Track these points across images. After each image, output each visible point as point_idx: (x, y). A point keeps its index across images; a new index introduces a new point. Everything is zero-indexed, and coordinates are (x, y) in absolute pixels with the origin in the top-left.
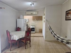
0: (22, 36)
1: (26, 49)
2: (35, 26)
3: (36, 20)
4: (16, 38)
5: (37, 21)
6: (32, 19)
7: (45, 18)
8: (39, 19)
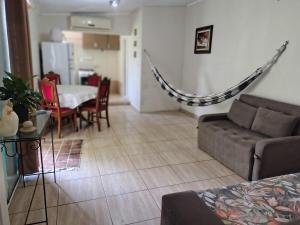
0: (89, 95)
1: (99, 130)
2: (92, 70)
3: (97, 48)
4: (72, 101)
5: (99, 51)
6: (80, 42)
7: (138, 44)
8: (109, 46)
